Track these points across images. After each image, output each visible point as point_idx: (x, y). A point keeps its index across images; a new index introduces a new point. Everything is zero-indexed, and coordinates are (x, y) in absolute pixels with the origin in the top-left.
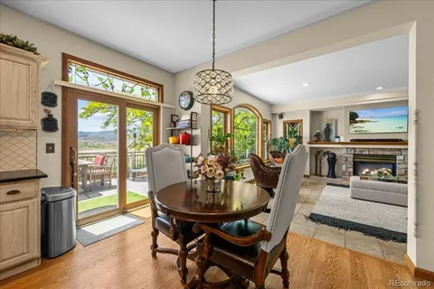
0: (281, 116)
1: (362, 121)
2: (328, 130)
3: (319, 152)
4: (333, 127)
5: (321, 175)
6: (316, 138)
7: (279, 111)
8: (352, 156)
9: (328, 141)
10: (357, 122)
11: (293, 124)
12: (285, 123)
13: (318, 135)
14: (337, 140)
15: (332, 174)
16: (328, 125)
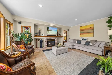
0: (20, 23)
1: (50, 30)
2: (40, 32)
3: (37, 40)
4: (41, 31)
5: (38, 48)
6: (36, 35)
7: (19, 20)
8: (47, 40)
9: (40, 36)
10: (49, 30)
11: (27, 28)
12: (22, 27)
13: (37, 34)
14: (42, 35)
15: (41, 47)
16: (40, 31)
